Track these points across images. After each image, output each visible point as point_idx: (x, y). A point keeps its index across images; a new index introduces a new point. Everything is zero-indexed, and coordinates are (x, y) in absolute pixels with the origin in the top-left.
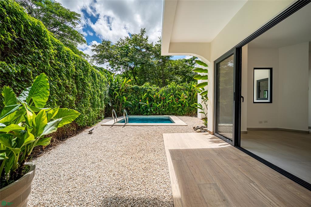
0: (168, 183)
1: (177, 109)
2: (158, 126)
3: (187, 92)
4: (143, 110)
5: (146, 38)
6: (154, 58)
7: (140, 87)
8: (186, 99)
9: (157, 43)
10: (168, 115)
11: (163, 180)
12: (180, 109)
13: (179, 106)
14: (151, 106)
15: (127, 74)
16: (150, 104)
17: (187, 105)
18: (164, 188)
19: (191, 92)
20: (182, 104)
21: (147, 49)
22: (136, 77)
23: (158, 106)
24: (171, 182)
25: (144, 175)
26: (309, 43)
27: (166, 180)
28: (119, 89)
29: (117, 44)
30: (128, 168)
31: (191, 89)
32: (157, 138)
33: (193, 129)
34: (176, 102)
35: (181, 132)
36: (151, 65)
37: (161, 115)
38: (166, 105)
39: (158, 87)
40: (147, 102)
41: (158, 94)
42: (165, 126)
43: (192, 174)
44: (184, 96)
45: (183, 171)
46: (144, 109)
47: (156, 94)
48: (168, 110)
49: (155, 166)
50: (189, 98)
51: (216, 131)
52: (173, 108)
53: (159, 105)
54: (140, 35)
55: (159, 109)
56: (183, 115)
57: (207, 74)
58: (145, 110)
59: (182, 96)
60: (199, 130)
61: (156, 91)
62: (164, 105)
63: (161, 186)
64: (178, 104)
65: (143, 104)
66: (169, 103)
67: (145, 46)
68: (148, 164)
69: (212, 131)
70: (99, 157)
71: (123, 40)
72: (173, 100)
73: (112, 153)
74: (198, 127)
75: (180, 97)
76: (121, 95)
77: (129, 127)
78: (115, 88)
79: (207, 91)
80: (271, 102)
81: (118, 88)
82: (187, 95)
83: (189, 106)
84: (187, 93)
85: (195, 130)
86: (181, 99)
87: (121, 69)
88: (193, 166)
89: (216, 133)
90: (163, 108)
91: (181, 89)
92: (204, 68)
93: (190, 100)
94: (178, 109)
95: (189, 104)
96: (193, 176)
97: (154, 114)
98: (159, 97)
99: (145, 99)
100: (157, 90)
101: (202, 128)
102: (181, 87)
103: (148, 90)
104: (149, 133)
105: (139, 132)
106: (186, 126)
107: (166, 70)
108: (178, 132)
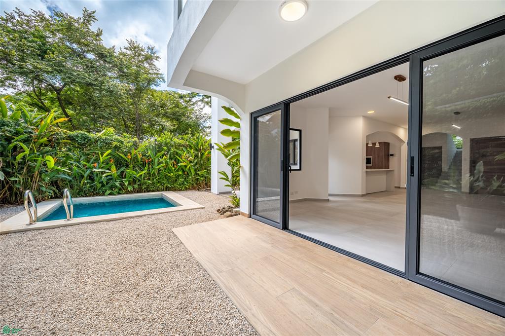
0: (237, 315)
1: (174, 179)
2: (152, 215)
3: (192, 151)
4: (103, 186)
5: (96, 32)
6: (117, 78)
7: (92, 135)
8: (191, 162)
9: (124, 51)
10: (159, 191)
11: (226, 314)
12: (181, 180)
13: (179, 175)
14: (122, 176)
15: (40, 99)
16: (120, 171)
17: (193, 173)
18: (237, 325)
19: (198, 150)
20: (184, 171)
21: (101, 56)
22: (67, 110)
23: (138, 175)
24: (241, 310)
25: (188, 320)
26: (328, 109)
27: (232, 311)
28: (31, 137)
29: (7, 21)
30: (144, 320)
31: (198, 145)
32: (165, 239)
33: (216, 212)
34: (173, 168)
35: (202, 222)
36: (111, 92)
37: (145, 192)
38: (154, 173)
39: (135, 139)
40: (114, 168)
41: (138, 153)
42: (169, 214)
43: (261, 286)
44: (187, 157)
45: (247, 286)
46: (105, 183)
47: (133, 152)
48: (159, 182)
49: (198, 294)
50: (196, 161)
51: (254, 211)
52: (168, 178)
53: (140, 174)
54: (82, 21)
55: (139, 181)
56: (186, 189)
57: (237, 129)
58: (107, 184)
59: (183, 157)
60: (228, 213)
61: (132, 146)
62: (149, 173)
63: (231, 325)
64: (177, 171)
65: (105, 172)
66: (159, 170)
67: (93, 49)
68: (181, 296)
69: (248, 213)
70: (40, 326)
71: (25, 16)
72: (167, 164)
73: (75, 303)
74: (223, 208)
75: (181, 160)
76: (37, 151)
77: (81, 226)
78: (17, 133)
79: (239, 154)
80: (300, 169)
81: (26, 135)
82: (192, 156)
83: (196, 174)
84: (192, 153)
85: (221, 214)
86: (181, 162)
87: (19, 83)
88: (254, 274)
89: (253, 214)
90: (149, 179)
91: (180, 145)
92: (235, 119)
93: (197, 164)
94: (176, 180)
95: (195, 170)
96: (263, 288)
97: (128, 192)
98: (140, 157)
99: (107, 162)
100: (135, 145)
101: (230, 209)
102: (180, 141)
103: (115, 144)
104: (143, 233)
105: (117, 234)
106: (202, 208)
107: (143, 106)
108: (196, 222)
